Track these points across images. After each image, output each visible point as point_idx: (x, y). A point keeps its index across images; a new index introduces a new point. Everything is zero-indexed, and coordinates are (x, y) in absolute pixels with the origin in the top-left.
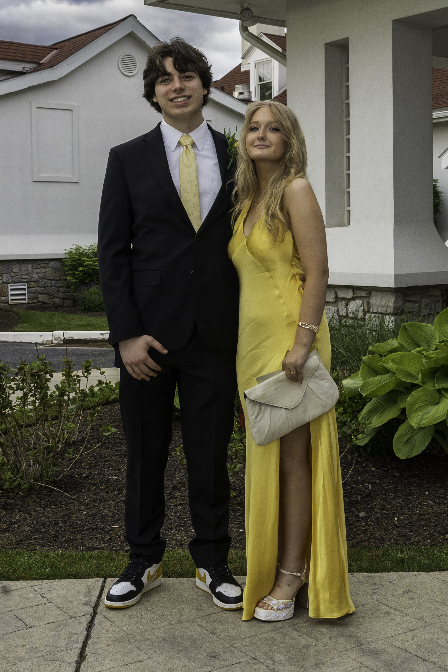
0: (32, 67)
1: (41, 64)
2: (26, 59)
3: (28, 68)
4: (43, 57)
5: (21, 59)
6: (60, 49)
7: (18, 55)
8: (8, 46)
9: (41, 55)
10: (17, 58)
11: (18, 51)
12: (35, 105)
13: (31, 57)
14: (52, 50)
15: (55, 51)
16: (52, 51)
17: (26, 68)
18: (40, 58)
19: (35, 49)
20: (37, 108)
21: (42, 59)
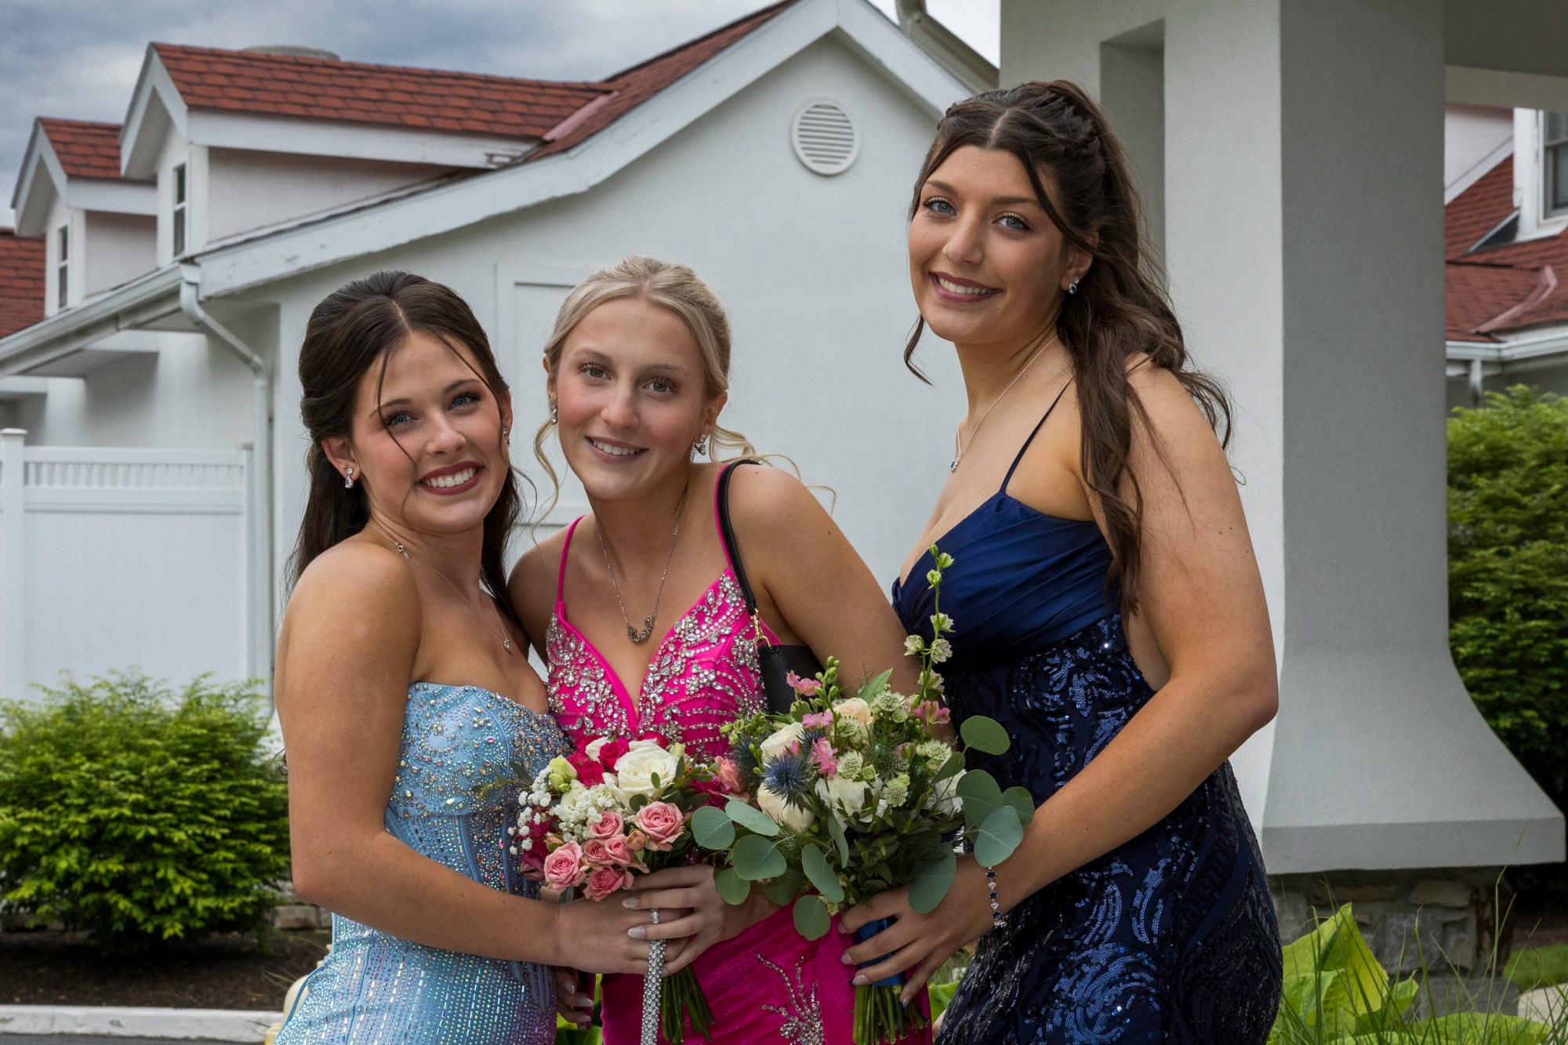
0: (518, 154)
1: (546, 143)
2: (498, 129)
3: (504, 156)
4: (556, 120)
5: (484, 127)
6: (620, 90)
7: (477, 114)
8: (448, 86)
9: (553, 112)
10: (471, 125)
11: (476, 102)
12: (510, 273)
13: (518, 119)
14: (591, 95)
15: (602, 100)
16: (591, 100)
17: (498, 155)
18: (548, 121)
19: (533, 94)
20: (518, 284)
21: (552, 127)
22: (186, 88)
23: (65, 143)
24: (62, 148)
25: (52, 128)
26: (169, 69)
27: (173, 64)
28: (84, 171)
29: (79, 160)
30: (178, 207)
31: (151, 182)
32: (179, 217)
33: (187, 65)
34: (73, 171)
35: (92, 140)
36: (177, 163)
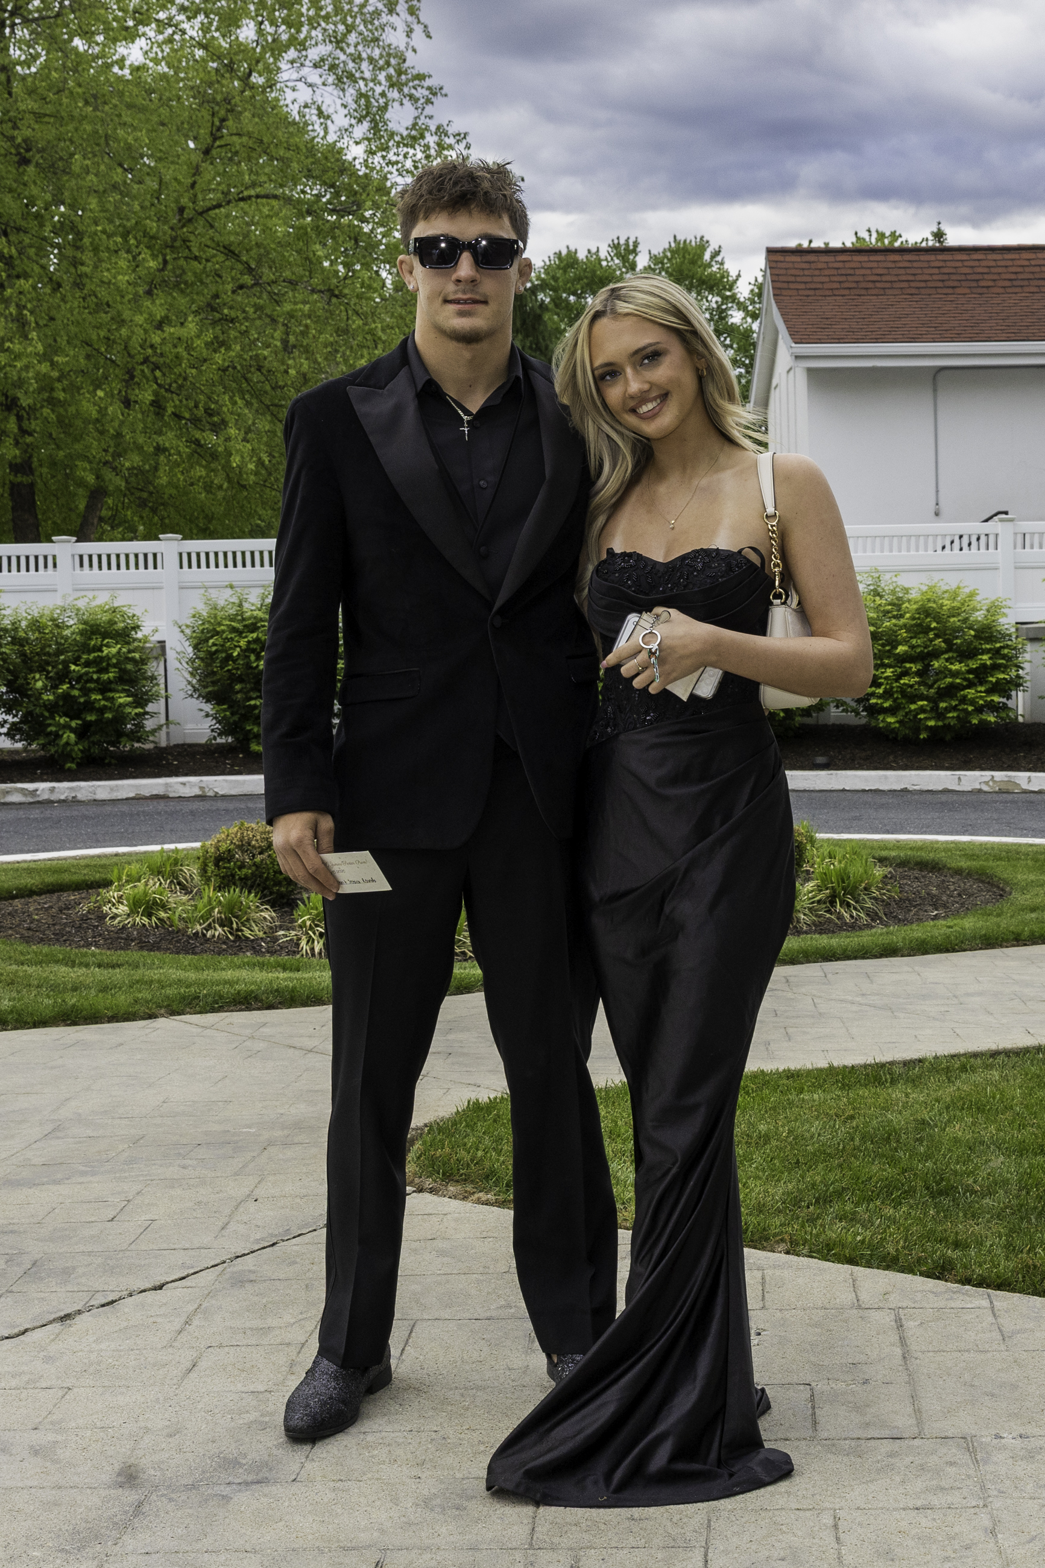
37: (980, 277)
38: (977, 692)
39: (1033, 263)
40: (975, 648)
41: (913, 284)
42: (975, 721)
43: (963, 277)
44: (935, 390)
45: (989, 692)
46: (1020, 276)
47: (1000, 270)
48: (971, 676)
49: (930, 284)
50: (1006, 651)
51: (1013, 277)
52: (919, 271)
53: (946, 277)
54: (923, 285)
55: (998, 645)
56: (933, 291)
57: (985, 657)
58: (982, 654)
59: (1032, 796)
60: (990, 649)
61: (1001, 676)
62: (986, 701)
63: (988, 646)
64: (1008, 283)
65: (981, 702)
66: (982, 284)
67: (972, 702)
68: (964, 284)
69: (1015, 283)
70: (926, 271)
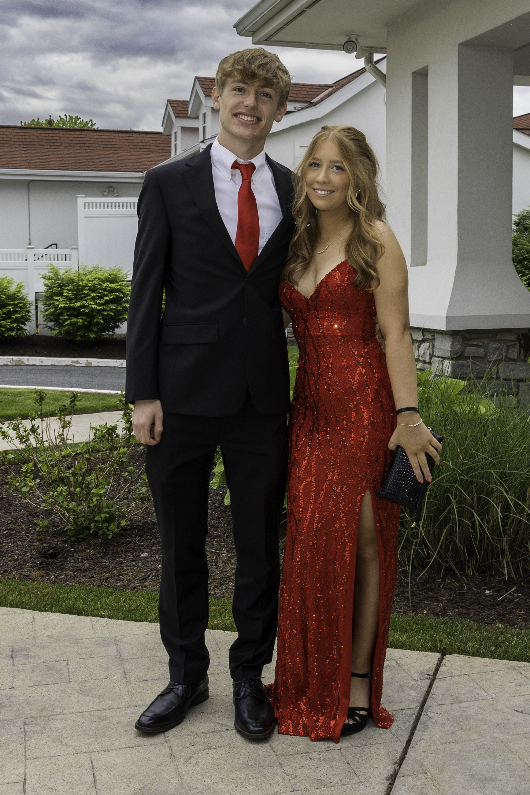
0: (304, 106)
1: (312, 103)
2: (298, 99)
3: (299, 107)
4: (316, 96)
5: (294, 100)
6: (336, 86)
9: (315, 93)
12: (298, 144)
13: (304, 96)
15: (330, 90)
16: (327, 89)
17: (297, 107)
19: (309, 88)
20: (301, 146)
21: (314, 98)
22: (204, 90)
23: (175, 107)
24: (174, 108)
25: (172, 102)
26: (200, 84)
27: (201, 82)
28: (180, 115)
29: (178, 112)
30: (204, 125)
31: (197, 118)
32: (204, 128)
33: (205, 83)
34: (177, 115)
35: (183, 106)
36: (203, 112)
37: (55, 141)
38: (7, 322)
39: (80, 136)
40: (6, 303)
41: (24, 143)
42: (6, 335)
43: (48, 141)
44: (29, 190)
45: (12, 322)
46: (73, 142)
47: (64, 139)
48: (4, 316)
49: (32, 143)
50: (20, 305)
51: (70, 142)
52: (28, 137)
53: (40, 140)
54: (29, 143)
55: (16, 302)
56: (34, 146)
57: (10, 307)
58: (9, 306)
59: (29, 367)
60: (13, 304)
61: (17, 315)
62: (11, 327)
63: (12, 303)
64: (67, 145)
65: (8, 327)
66: (56, 144)
67: (5, 327)
68: (47, 144)
69: (71, 145)
70: (31, 137)
